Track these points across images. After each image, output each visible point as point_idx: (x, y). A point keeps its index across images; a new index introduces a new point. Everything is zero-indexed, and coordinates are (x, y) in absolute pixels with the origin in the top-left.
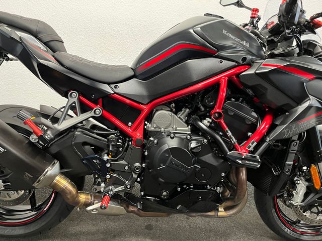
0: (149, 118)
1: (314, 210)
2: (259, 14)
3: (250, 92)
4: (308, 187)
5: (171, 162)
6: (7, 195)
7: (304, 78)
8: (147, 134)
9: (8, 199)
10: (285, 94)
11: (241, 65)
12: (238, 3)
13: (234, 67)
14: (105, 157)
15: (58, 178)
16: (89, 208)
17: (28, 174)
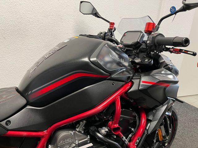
11: (126, 83)
12: (96, 15)
13: (123, 86)
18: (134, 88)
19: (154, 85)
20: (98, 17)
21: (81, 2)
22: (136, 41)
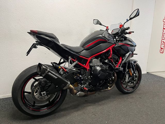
0: (91, 62)
1: (130, 82)
2: (109, 28)
3: (116, 51)
4: (129, 76)
5: (102, 73)
6: (44, 98)
7: (128, 46)
8: (91, 67)
9: (44, 99)
10: (125, 51)
11: (114, 44)
12: (101, 24)
13: (112, 45)
14: (80, 76)
15: (70, 85)
16: (77, 94)
17: (63, 85)
18: (116, 46)
19: (123, 45)
20: (101, 25)
21: (94, 20)
22: (117, 32)
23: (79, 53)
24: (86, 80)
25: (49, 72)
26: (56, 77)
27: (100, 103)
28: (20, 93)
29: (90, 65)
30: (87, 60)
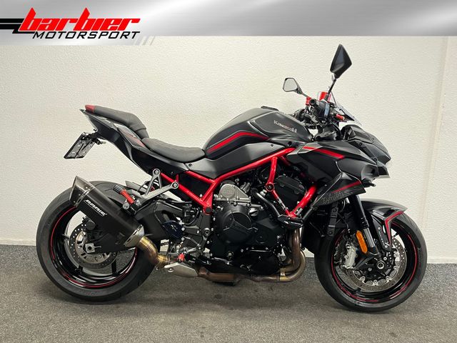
3: (297, 169)
4: (357, 252)
5: (234, 225)
6: (94, 259)
11: (286, 148)
13: (282, 149)
14: (181, 223)
15: (143, 239)
16: (166, 267)
17: (121, 234)
21: (286, 79)
23: (187, 164)
24: (197, 235)
25: (86, 198)
26: (103, 213)
27: (248, 312)
28: (48, 235)
29: (214, 197)
30: (210, 184)
